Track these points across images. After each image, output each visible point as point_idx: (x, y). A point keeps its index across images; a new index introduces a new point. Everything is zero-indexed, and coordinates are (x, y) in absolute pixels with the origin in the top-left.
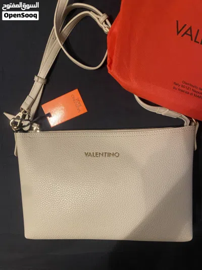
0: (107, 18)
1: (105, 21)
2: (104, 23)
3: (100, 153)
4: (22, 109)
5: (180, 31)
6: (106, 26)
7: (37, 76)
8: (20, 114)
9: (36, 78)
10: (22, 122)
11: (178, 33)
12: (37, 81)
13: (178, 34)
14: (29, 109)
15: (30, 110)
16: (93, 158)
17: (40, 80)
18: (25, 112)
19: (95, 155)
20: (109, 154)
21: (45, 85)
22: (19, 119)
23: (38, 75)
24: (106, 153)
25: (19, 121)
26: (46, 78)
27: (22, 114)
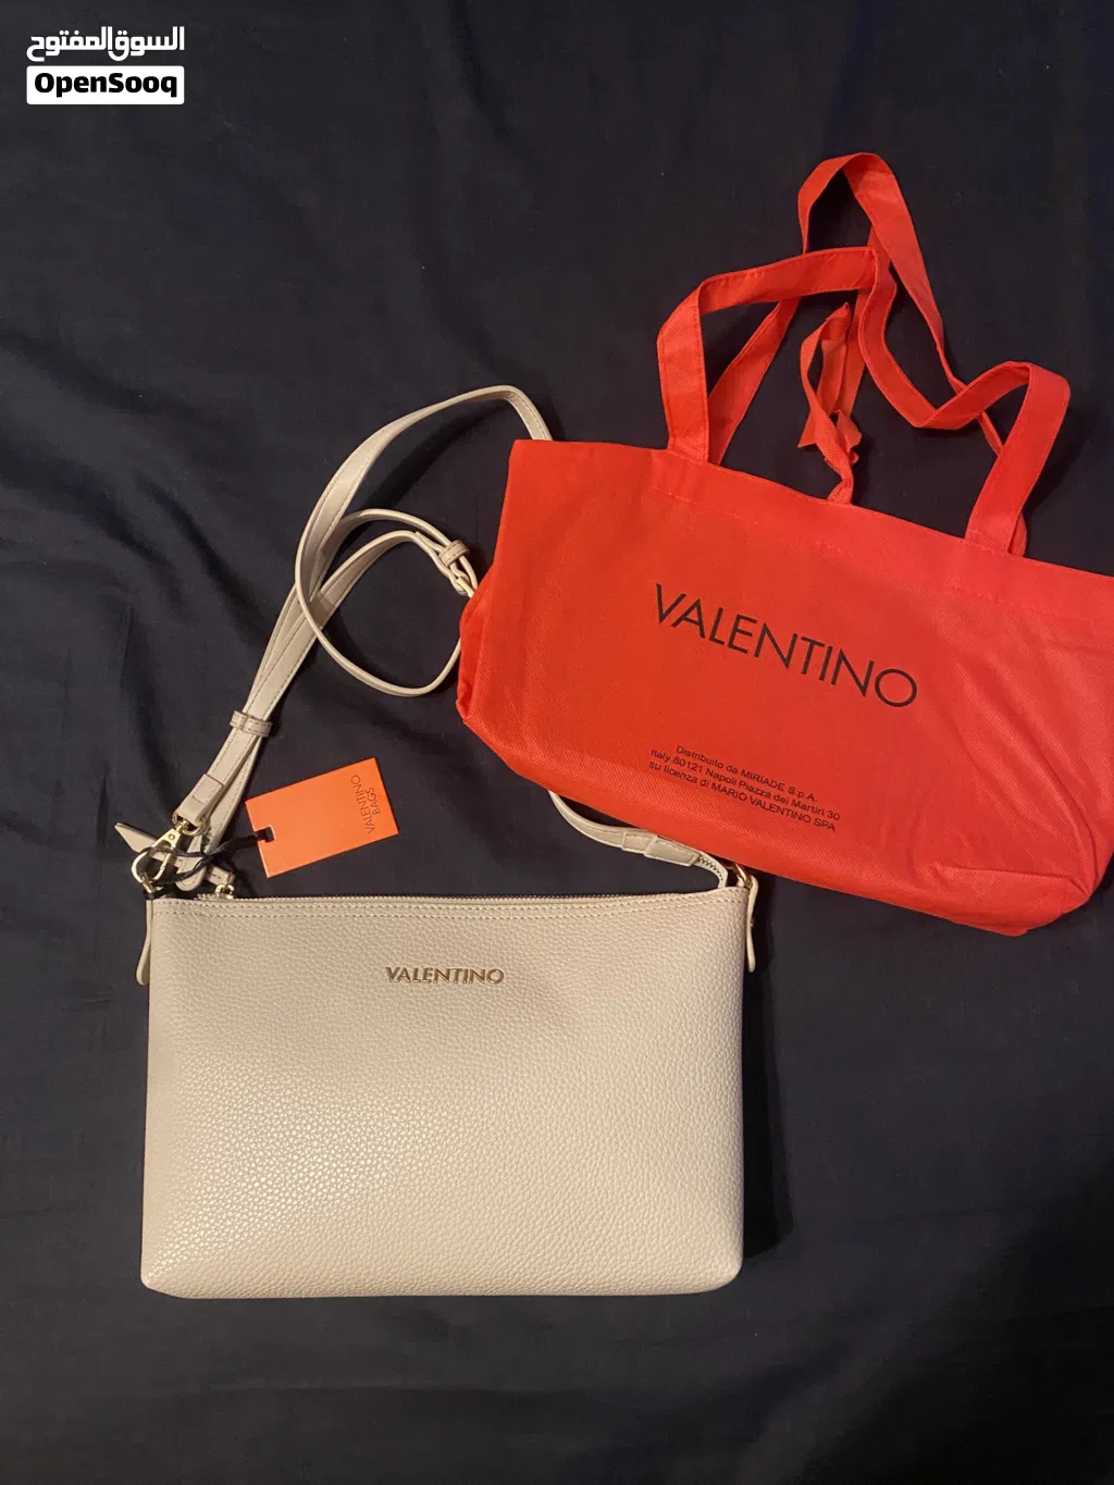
0: (465, 555)
1: (457, 561)
2: (453, 566)
3: (437, 971)
4: (180, 819)
5: (669, 611)
6: (460, 574)
7: (240, 710)
8: (172, 837)
9: (237, 719)
10: (177, 864)
11: (662, 618)
12: (242, 727)
13: (661, 620)
14: (205, 817)
15: (208, 822)
16: (415, 986)
17: (250, 724)
18: (191, 827)
19: (420, 976)
20: (470, 976)
21: (265, 742)
22: (167, 851)
23: (244, 711)
24: (458, 971)
25: (164, 858)
26: (268, 720)
27: (178, 836)
